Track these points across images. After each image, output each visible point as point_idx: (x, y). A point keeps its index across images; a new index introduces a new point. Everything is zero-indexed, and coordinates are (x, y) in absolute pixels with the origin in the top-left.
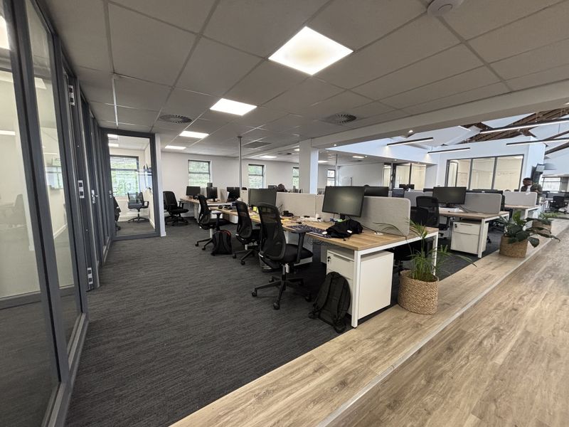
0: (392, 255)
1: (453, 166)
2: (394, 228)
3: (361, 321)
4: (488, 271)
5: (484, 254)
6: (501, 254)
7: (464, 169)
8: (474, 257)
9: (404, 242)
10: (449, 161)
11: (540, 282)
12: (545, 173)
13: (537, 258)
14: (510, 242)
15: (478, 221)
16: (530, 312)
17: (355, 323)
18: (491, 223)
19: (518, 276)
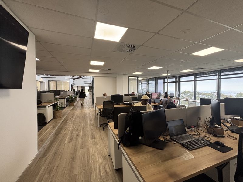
0: (52, 106)
1: (50, 83)
2: (50, 101)
3: (49, 122)
4: (68, 109)
5: (66, 106)
6: (69, 106)
7: (54, 84)
8: (64, 108)
9: (54, 104)
10: (49, 81)
11: (76, 109)
12: (74, 85)
13: (75, 106)
14: (71, 102)
15: (64, 99)
16: (76, 113)
17: (48, 123)
18: (66, 99)
19: (73, 109)
